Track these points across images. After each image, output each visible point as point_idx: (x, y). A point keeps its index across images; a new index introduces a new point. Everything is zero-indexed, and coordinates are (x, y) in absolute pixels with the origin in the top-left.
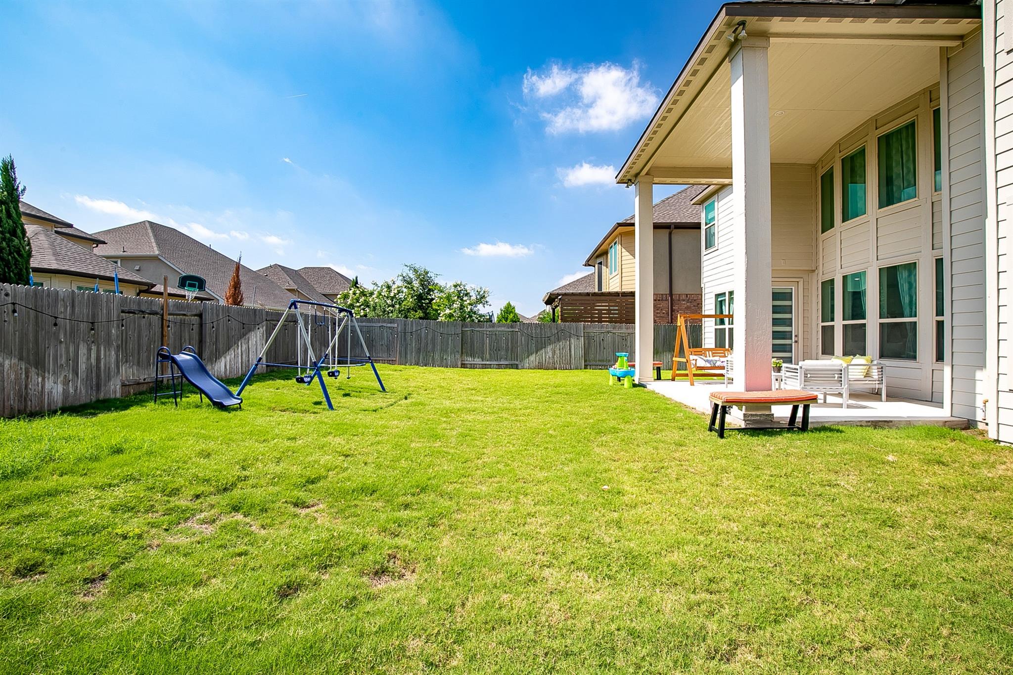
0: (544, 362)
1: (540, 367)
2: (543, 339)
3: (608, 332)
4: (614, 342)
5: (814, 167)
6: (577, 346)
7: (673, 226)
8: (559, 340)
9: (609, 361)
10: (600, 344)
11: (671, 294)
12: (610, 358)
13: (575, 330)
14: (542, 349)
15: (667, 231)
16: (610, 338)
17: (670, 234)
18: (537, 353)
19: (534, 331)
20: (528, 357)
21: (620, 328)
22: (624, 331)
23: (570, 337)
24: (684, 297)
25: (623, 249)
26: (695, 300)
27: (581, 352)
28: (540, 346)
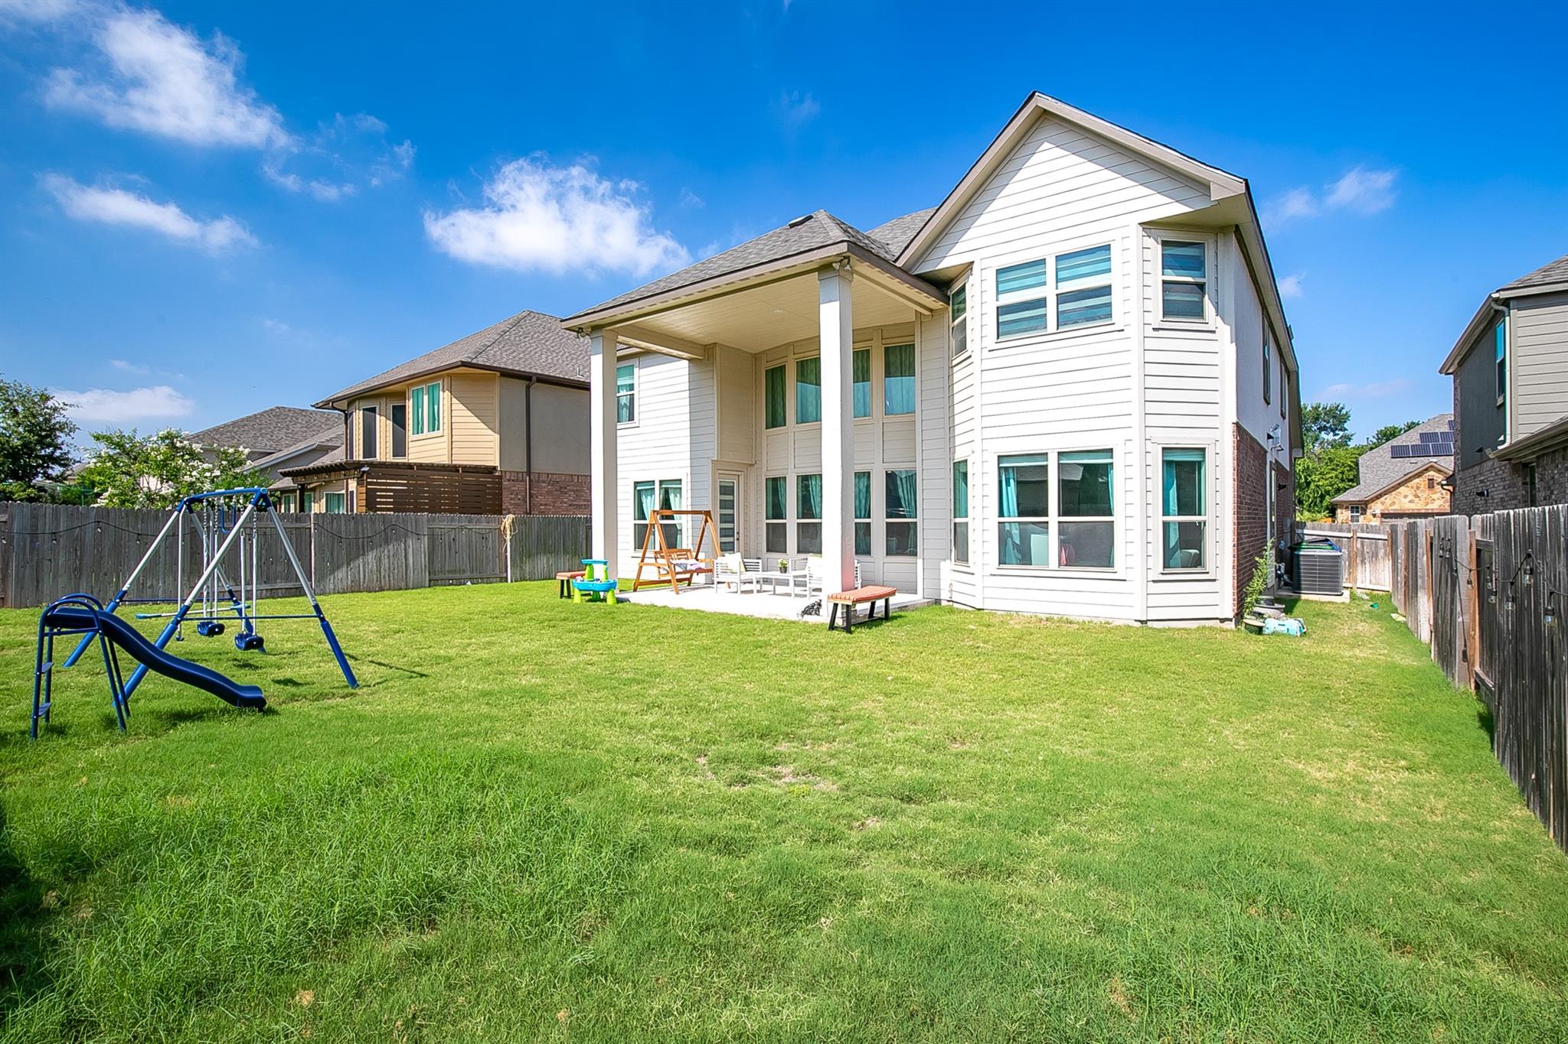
0: (362, 580)
1: (355, 588)
2: (361, 540)
3: (462, 528)
4: (470, 541)
5: (756, 357)
6: (416, 550)
7: (534, 378)
8: (387, 542)
9: (464, 571)
10: (450, 545)
11: (529, 473)
12: (464, 567)
13: (414, 524)
14: (358, 557)
15: (524, 383)
16: (464, 537)
17: (528, 388)
18: (348, 564)
19: (343, 528)
20: (333, 572)
21: (479, 521)
22: (484, 525)
23: (406, 536)
24: (544, 477)
25: (454, 399)
26: (557, 482)
27: (424, 560)
28: (357, 550)
